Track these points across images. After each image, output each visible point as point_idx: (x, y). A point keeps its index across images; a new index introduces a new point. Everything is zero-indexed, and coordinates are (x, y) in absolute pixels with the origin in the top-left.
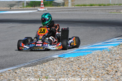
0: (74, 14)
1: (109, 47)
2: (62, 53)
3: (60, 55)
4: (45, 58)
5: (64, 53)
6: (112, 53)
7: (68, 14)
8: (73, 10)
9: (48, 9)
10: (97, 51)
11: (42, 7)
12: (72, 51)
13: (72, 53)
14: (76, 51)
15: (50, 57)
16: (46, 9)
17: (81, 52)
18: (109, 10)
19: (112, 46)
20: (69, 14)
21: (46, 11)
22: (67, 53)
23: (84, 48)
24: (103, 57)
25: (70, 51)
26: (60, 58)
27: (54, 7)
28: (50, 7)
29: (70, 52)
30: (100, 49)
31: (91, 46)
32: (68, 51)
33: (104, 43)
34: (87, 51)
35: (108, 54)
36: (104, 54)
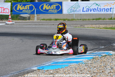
0: (41, 28)
1: (84, 60)
2: (40, 65)
3: (38, 67)
4: (25, 70)
5: (41, 65)
6: (89, 66)
7: (35, 27)
8: (39, 24)
9: (15, 23)
10: (73, 64)
11: (10, 21)
12: (49, 64)
13: (49, 65)
14: (53, 64)
15: (29, 69)
16: (14, 22)
17: (58, 64)
18: (74, 25)
19: (87, 60)
20: (37, 27)
21: (14, 24)
22: (45, 65)
23: (60, 61)
24: (81, 70)
25: (47, 63)
26: (39, 70)
27: (21, 21)
28: (17, 21)
29: (47, 65)
30: (76, 62)
31: (65, 59)
32: (45, 64)
33: (78, 56)
34: (64, 64)
35: (86, 67)
36: (81, 67)
